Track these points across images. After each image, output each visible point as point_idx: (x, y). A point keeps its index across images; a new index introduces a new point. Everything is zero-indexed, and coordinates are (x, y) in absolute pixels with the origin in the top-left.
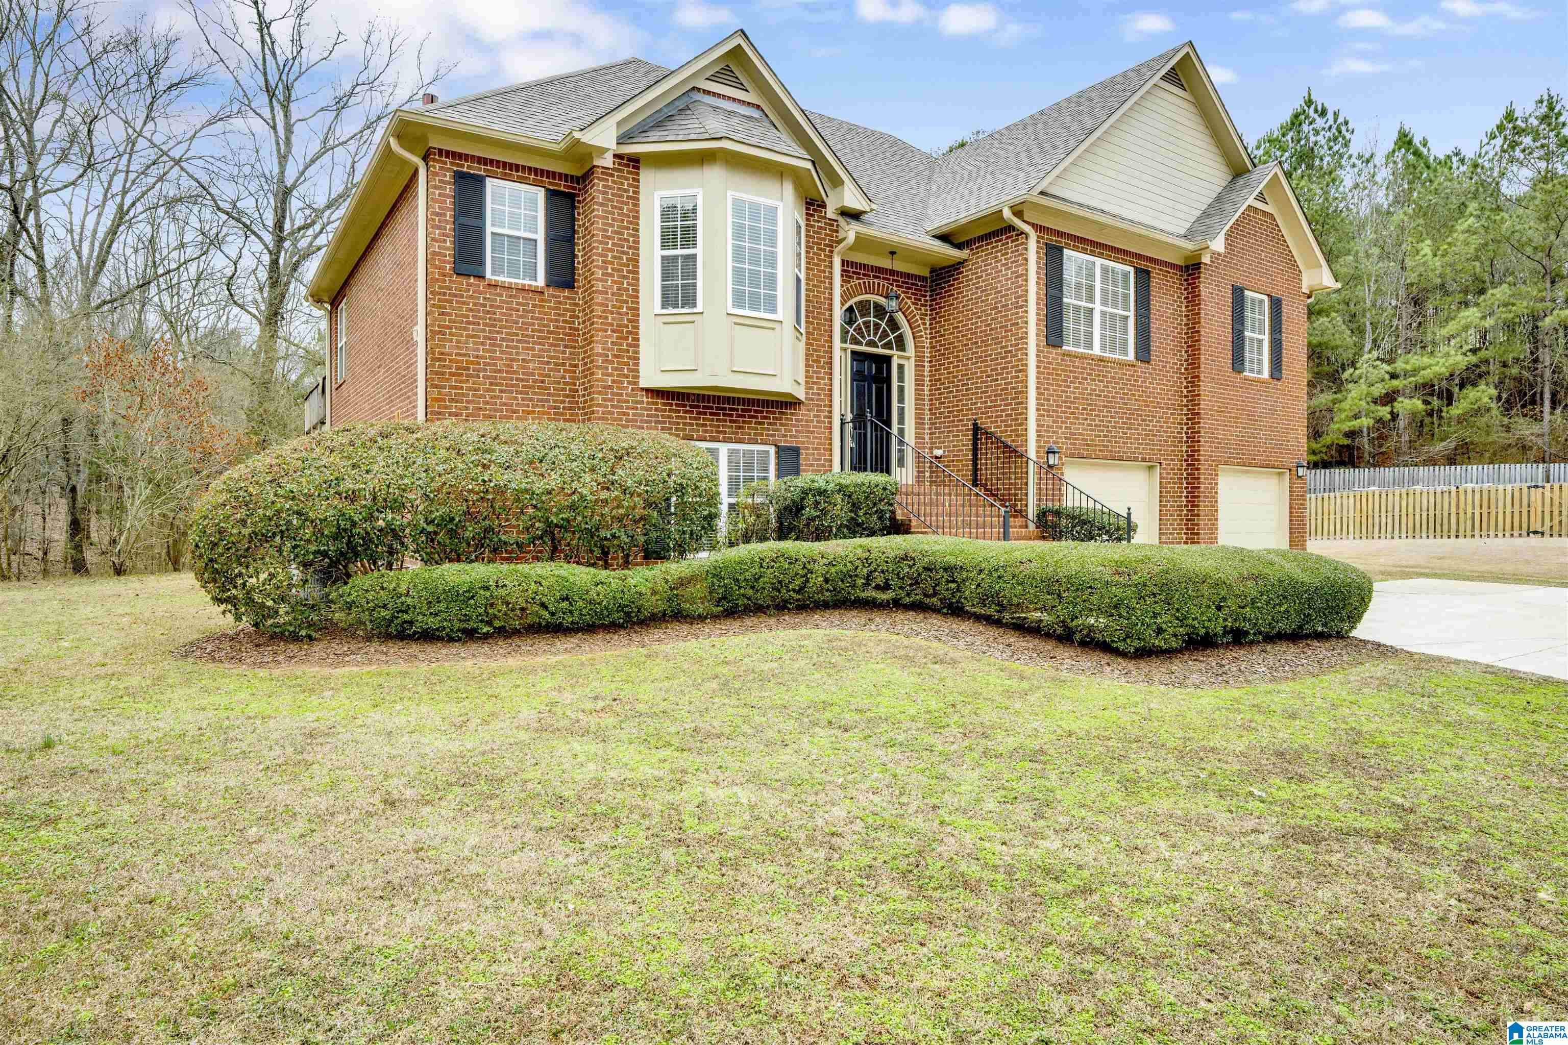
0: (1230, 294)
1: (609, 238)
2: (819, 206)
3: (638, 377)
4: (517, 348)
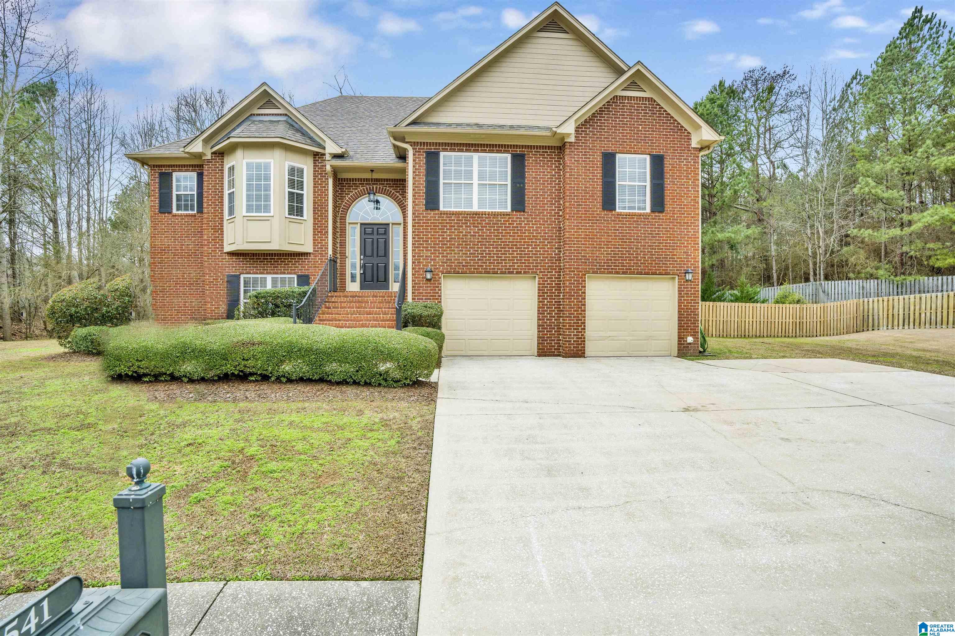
0: (599, 158)
1: (210, 189)
2: (321, 155)
3: (223, 248)
4: (184, 240)
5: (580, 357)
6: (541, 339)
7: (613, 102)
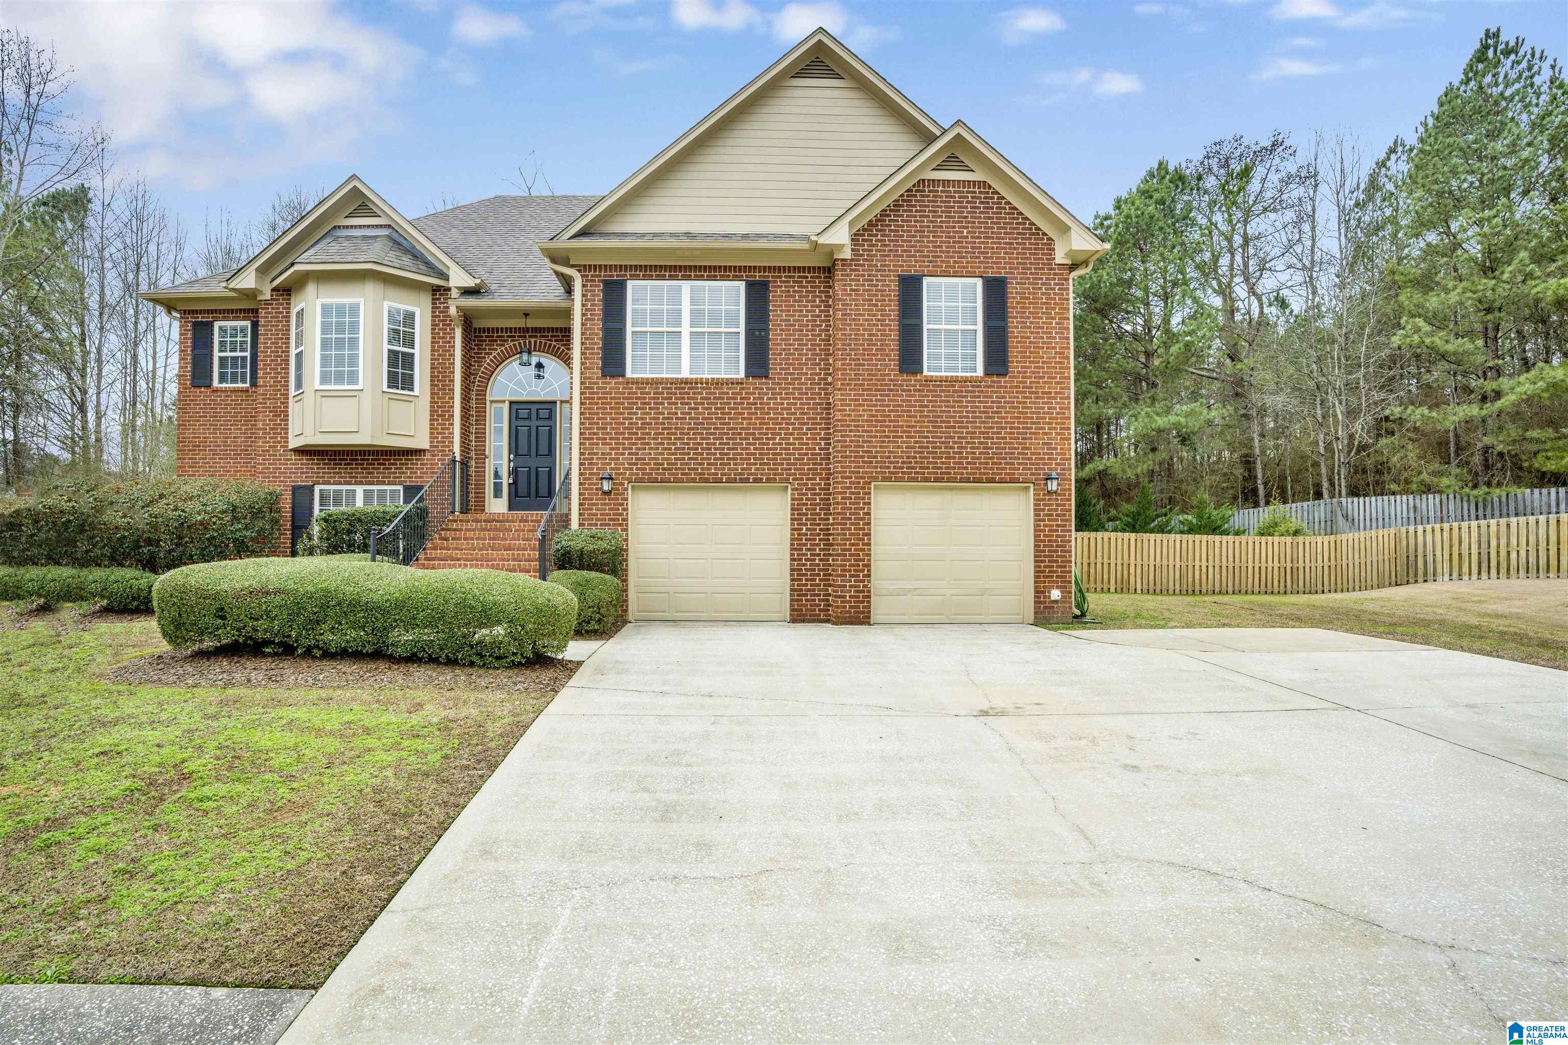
0: (894, 286)
1: (268, 348)
2: (444, 290)
3: (287, 442)
4: (230, 429)
5: (861, 623)
6: (797, 593)
7: (917, 191)
